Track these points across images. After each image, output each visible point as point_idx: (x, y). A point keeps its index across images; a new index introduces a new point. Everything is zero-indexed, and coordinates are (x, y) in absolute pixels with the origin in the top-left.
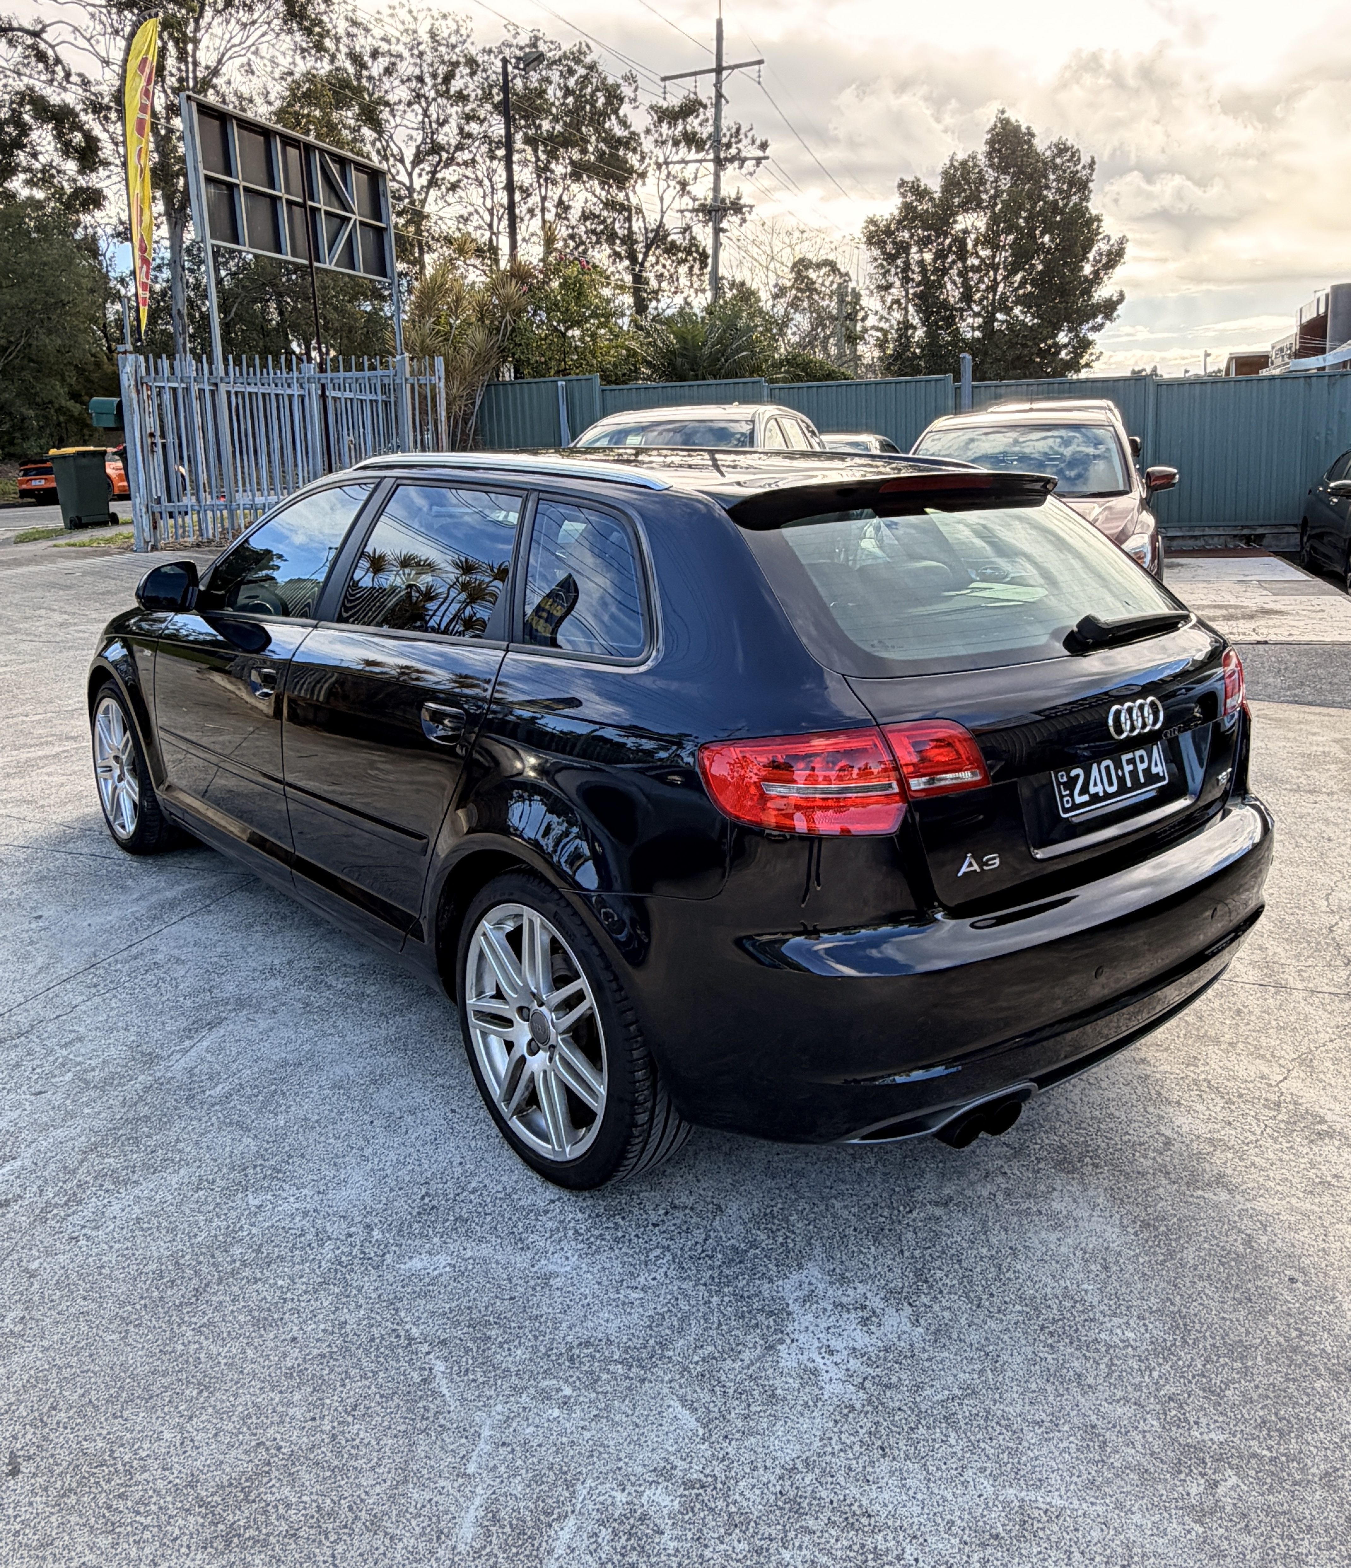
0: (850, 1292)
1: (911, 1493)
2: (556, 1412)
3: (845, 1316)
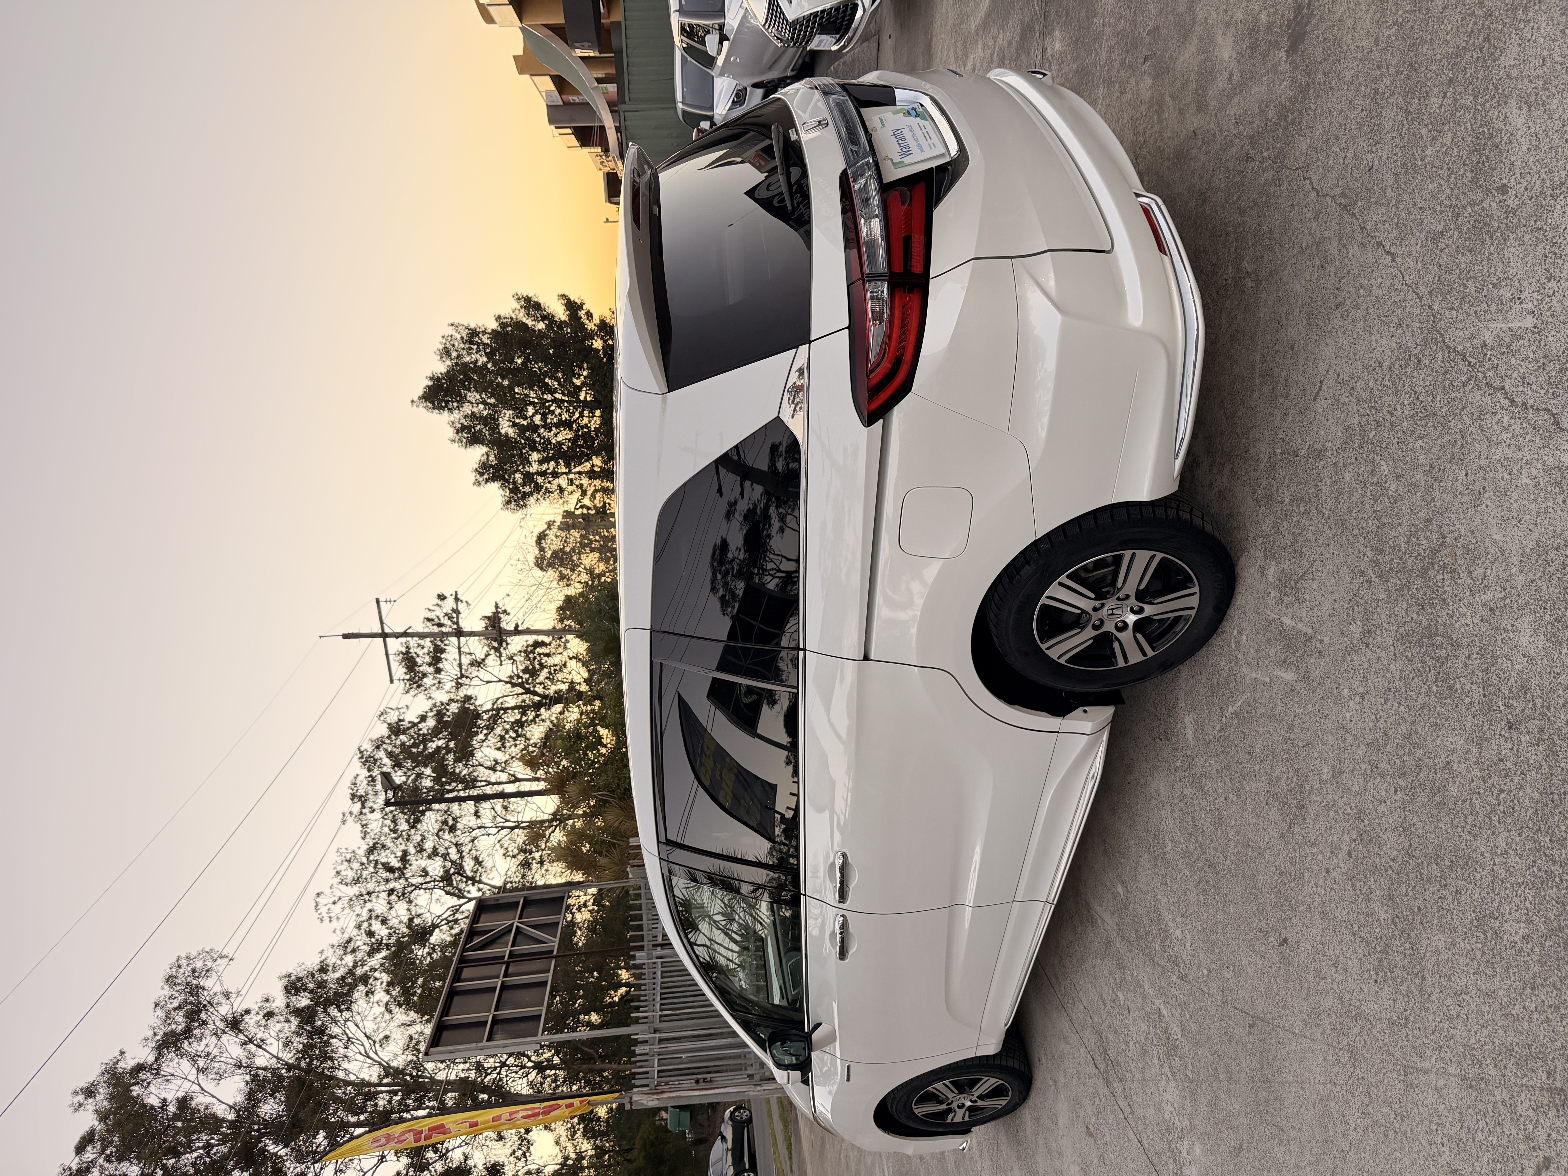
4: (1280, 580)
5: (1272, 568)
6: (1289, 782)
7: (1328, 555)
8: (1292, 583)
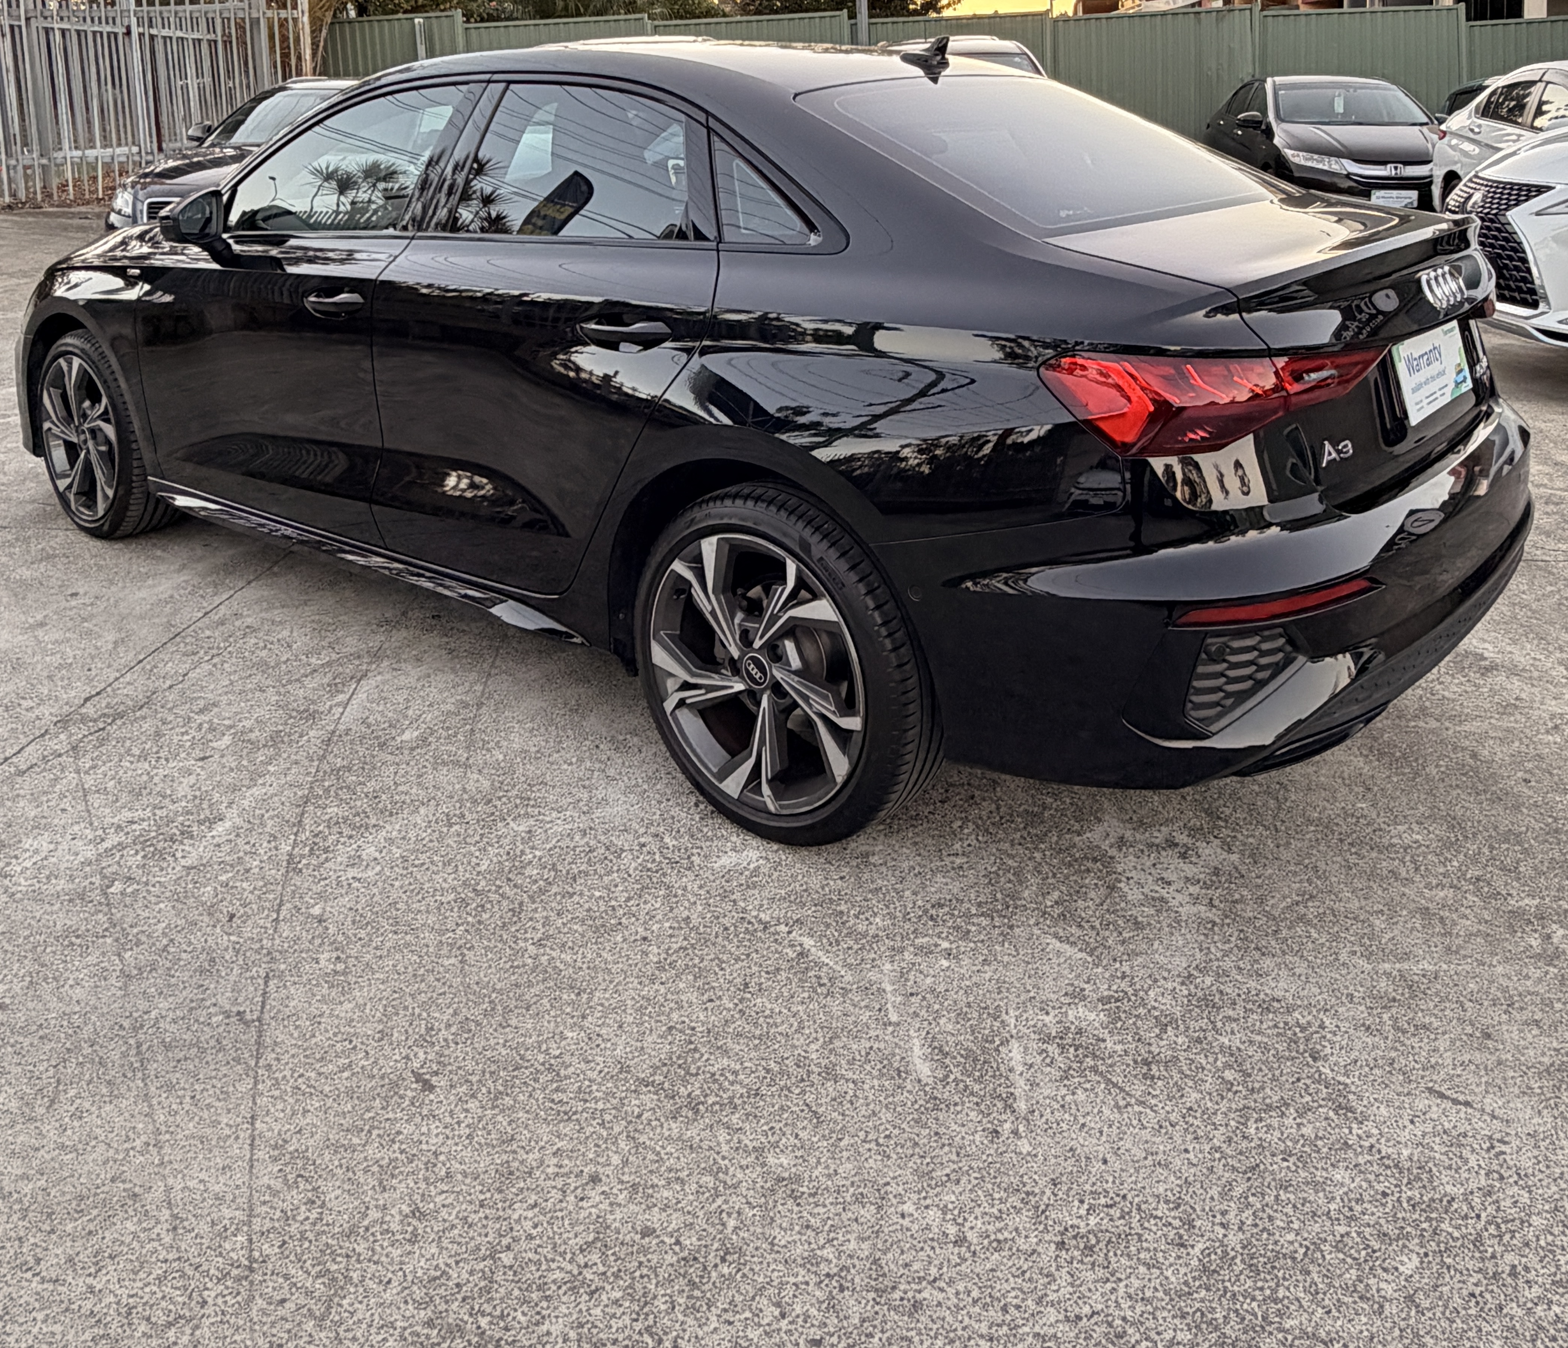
0: (1156, 834)
1: (1303, 978)
2: (945, 963)
3: (1164, 853)
4: (1080, 1032)
5: (1092, 1016)
6: (731, 1078)
7: (1177, 1137)
8: (1089, 1062)
